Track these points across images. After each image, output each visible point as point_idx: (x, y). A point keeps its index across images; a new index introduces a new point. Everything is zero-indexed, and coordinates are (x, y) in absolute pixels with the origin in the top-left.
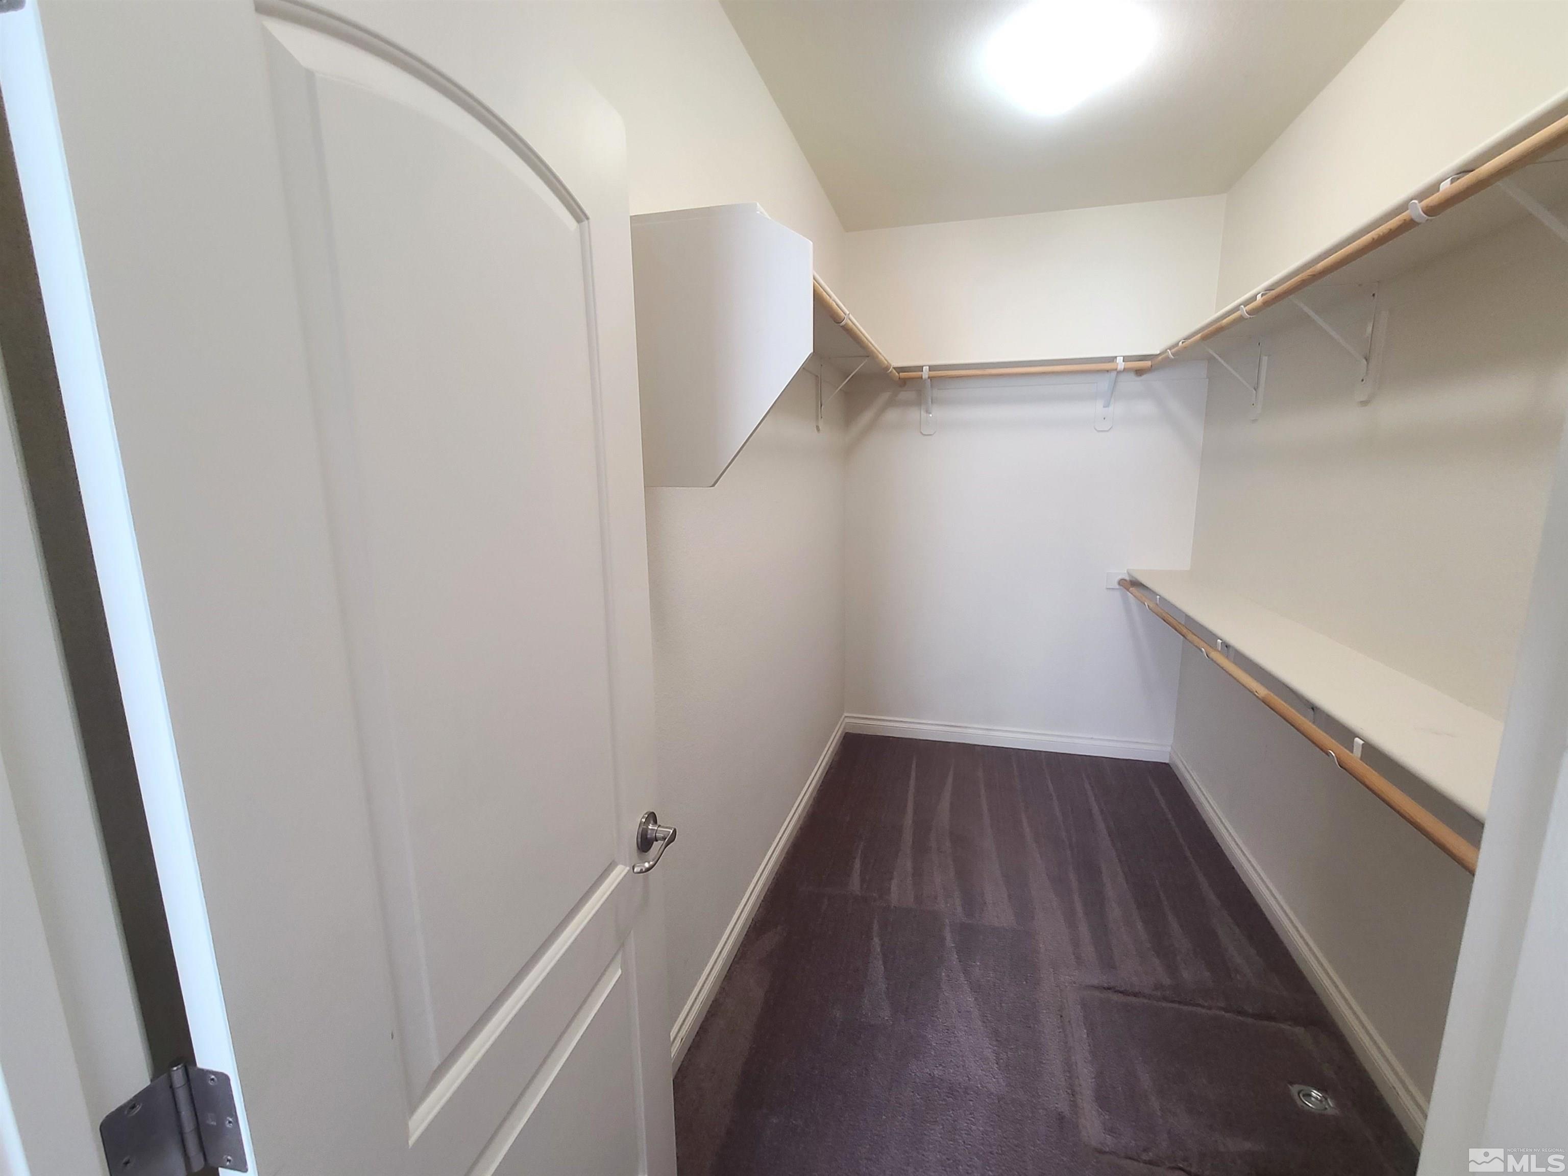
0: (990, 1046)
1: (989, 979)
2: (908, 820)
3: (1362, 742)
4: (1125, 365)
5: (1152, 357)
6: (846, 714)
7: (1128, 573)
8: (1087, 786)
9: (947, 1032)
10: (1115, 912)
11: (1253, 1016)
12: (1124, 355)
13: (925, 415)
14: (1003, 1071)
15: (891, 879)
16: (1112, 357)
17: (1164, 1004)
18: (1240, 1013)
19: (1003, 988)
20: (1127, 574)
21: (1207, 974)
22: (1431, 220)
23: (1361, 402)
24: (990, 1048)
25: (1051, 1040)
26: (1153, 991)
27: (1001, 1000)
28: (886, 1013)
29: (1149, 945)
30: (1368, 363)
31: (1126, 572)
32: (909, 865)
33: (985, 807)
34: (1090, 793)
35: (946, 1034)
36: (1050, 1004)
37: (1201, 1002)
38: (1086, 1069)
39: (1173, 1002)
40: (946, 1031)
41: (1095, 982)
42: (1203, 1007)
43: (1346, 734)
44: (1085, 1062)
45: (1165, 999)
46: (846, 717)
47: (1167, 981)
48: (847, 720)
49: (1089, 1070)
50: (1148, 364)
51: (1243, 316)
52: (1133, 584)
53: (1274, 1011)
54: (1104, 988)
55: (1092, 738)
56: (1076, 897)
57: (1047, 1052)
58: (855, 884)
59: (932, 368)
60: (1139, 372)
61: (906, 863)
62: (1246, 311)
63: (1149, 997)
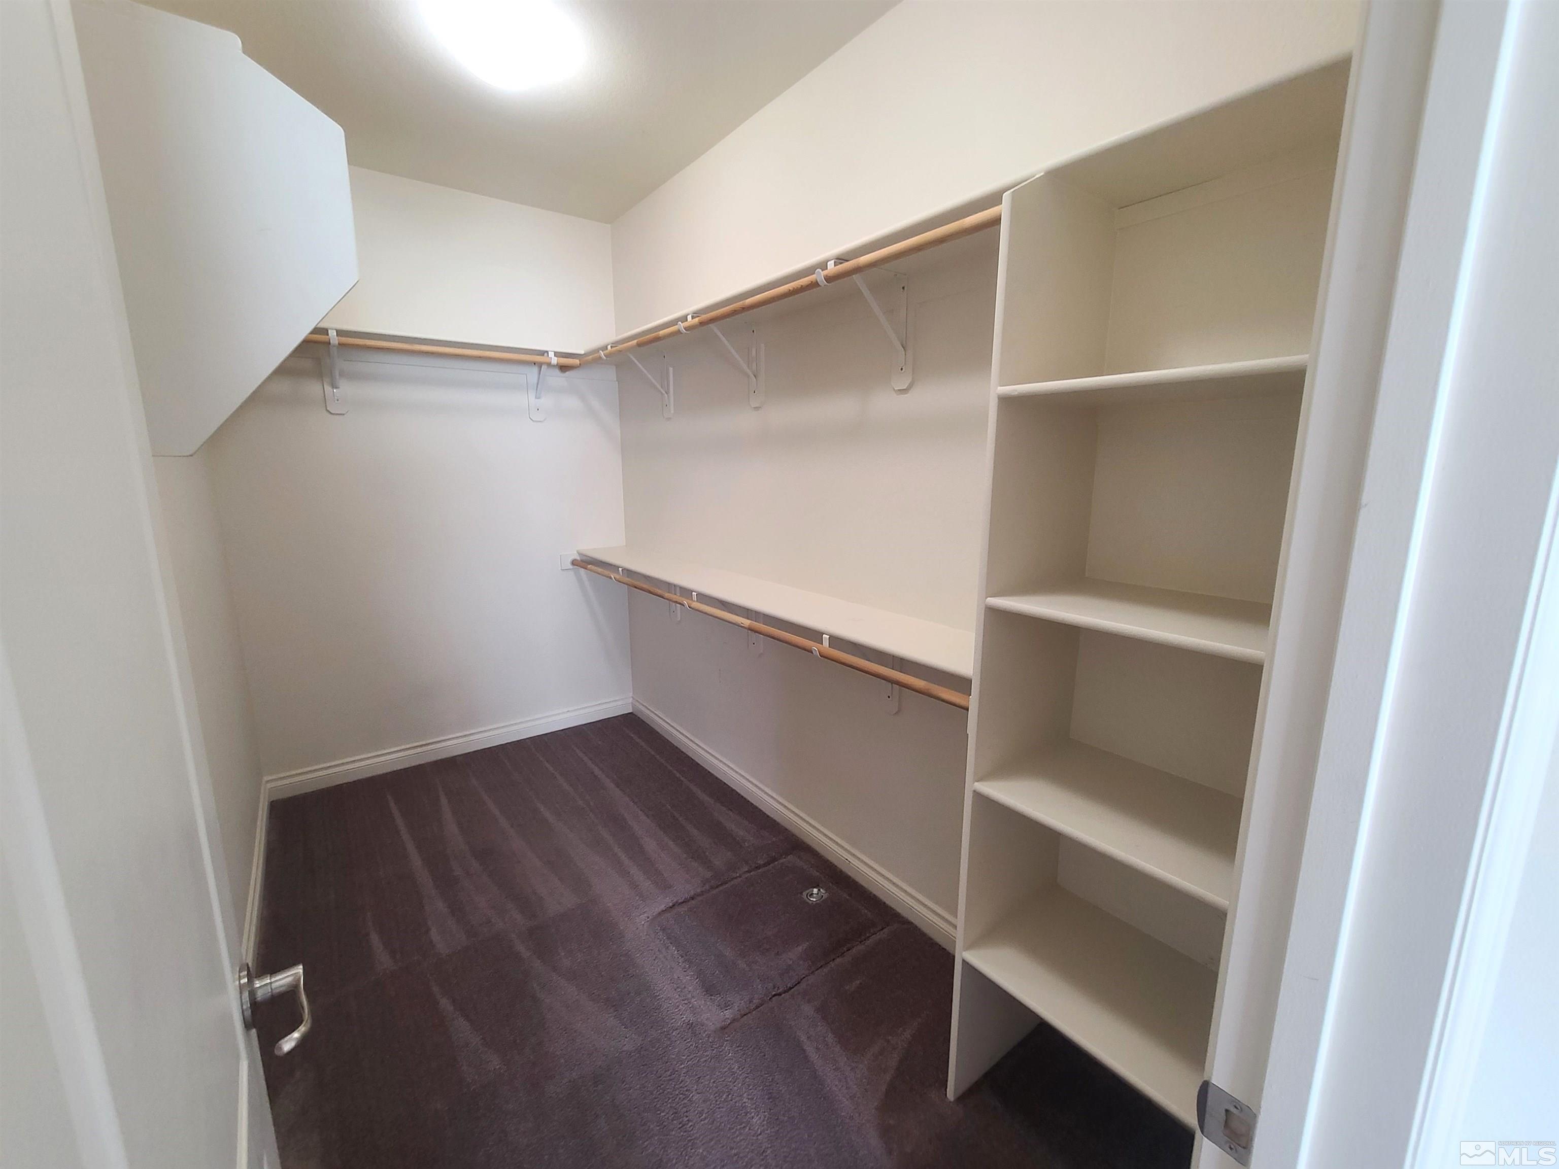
0: (609, 1015)
1: (579, 960)
2: (416, 861)
3: (828, 637)
4: (558, 360)
5: (576, 356)
6: (266, 778)
7: (580, 554)
8: (581, 754)
9: (566, 1033)
10: (650, 845)
11: (765, 865)
12: (556, 350)
13: (330, 389)
14: (630, 1027)
15: (428, 931)
16: (543, 351)
17: (714, 892)
18: (758, 868)
19: (595, 960)
20: (578, 554)
21: (729, 853)
22: (827, 285)
23: (755, 408)
24: (611, 1017)
25: (654, 973)
26: (703, 887)
27: (599, 971)
28: (495, 1063)
29: (685, 856)
30: (756, 380)
31: (576, 552)
32: (441, 906)
33: (497, 812)
34: (585, 759)
35: (566, 1035)
36: (639, 946)
37: (734, 875)
38: (688, 976)
39: (717, 887)
40: (564, 1032)
41: (663, 907)
42: (736, 878)
43: (816, 635)
44: (685, 971)
45: (712, 888)
46: (268, 782)
47: (709, 874)
48: (269, 786)
49: (690, 975)
50: (577, 362)
51: (681, 330)
52: (584, 563)
53: (774, 854)
54: (671, 907)
55: (568, 711)
56: (617, 849)
57: (656, 985)
58: (384, 960)
59: (340, 333)
60: (563, 368)
61: (437, 906)
62: (683, 327)
63: (702, 894)
